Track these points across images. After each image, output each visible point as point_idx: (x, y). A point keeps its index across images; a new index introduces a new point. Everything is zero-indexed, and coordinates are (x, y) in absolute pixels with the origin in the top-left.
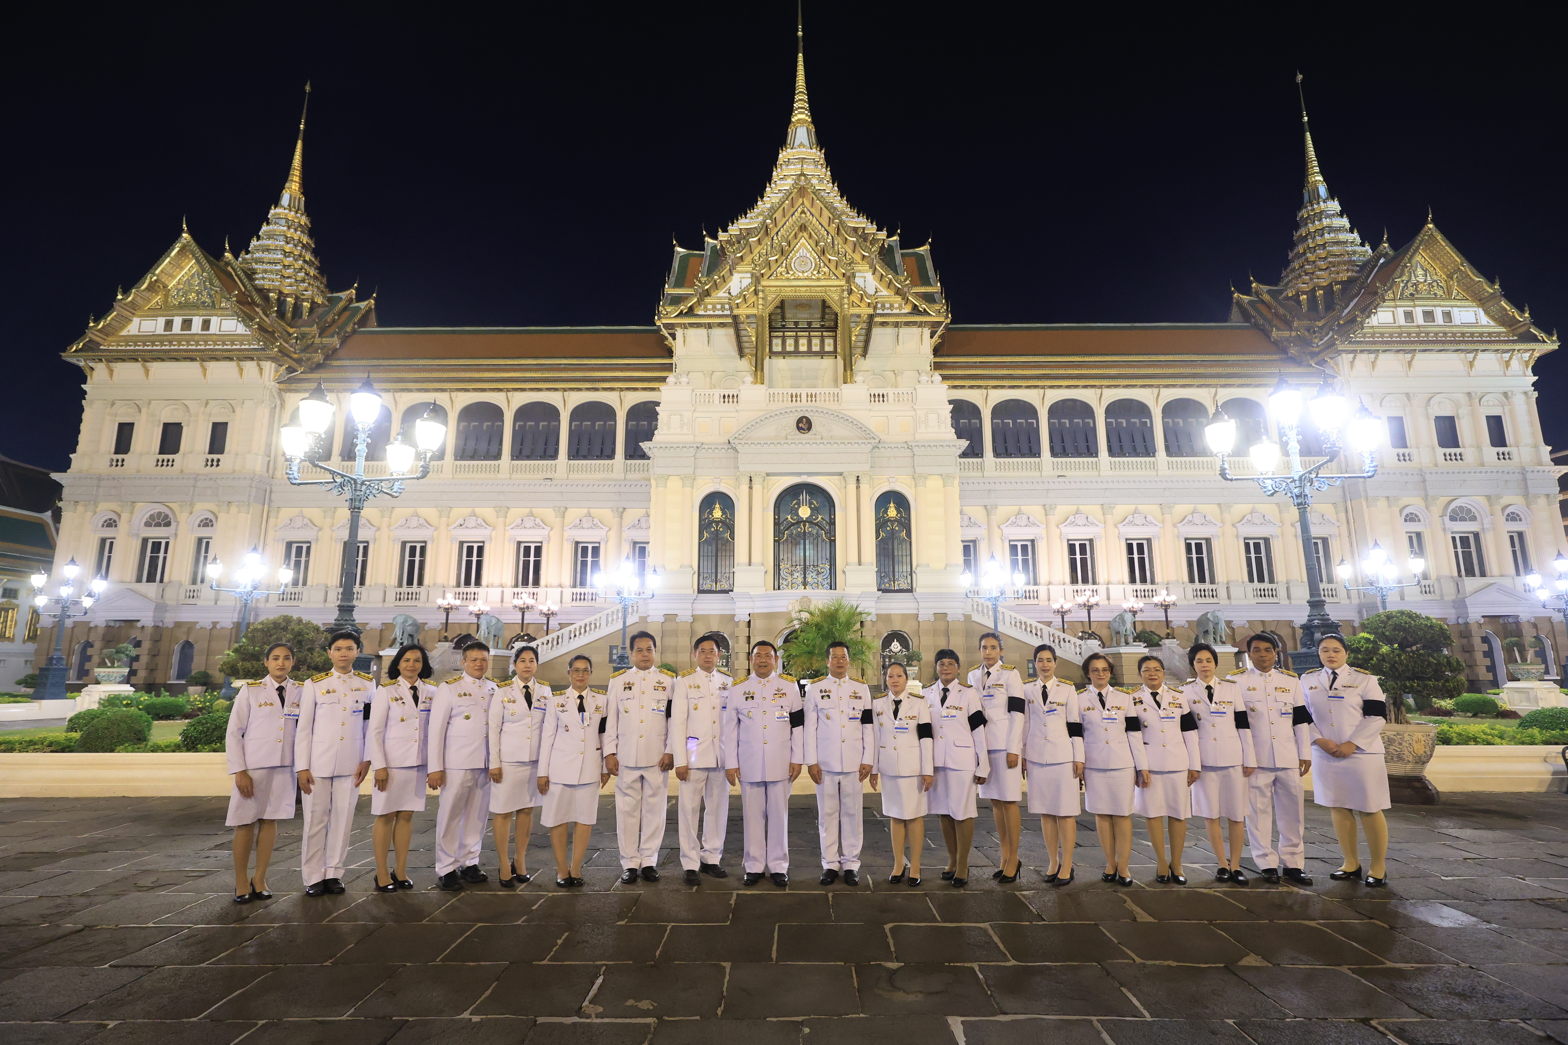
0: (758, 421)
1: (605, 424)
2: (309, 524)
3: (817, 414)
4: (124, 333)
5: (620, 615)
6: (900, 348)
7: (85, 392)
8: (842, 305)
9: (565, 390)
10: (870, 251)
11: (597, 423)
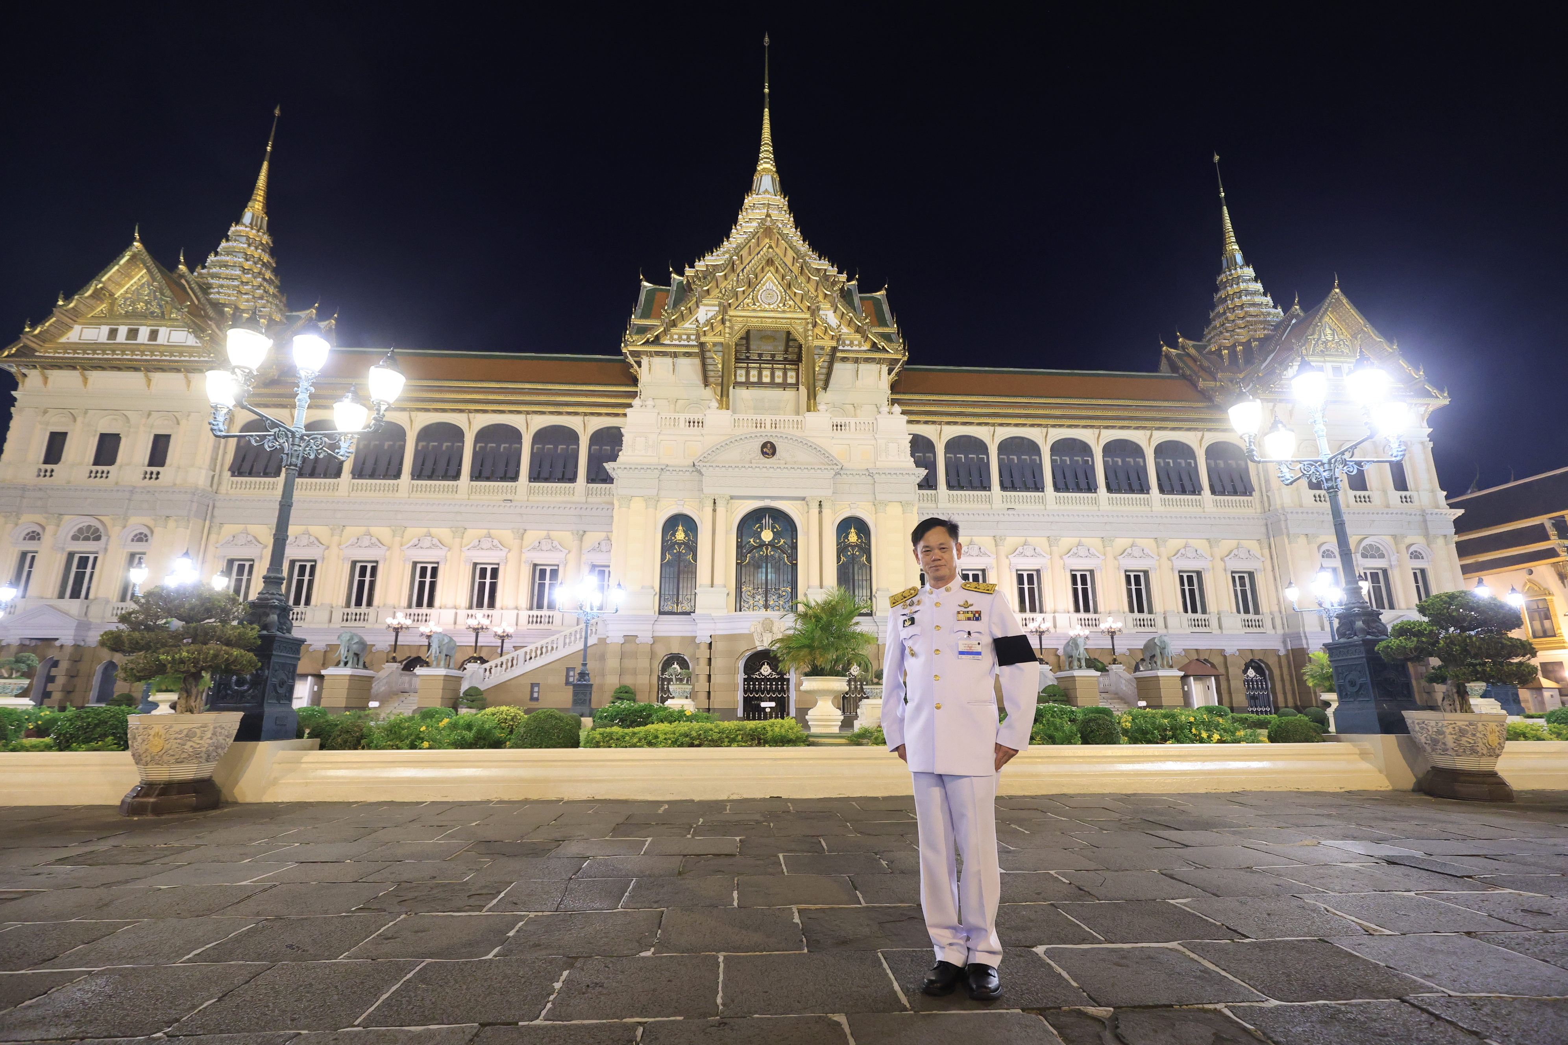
0: (723, 444)
1: (568, 447)
2: (254, 541)
3: (781, 440)
4: (63, 340)
5: (578, 636)
6: (859, 383)
7: (15, 399)
8: (806, 337)
9: (528, 413)
10: (832, 291)
11: (560, 447)
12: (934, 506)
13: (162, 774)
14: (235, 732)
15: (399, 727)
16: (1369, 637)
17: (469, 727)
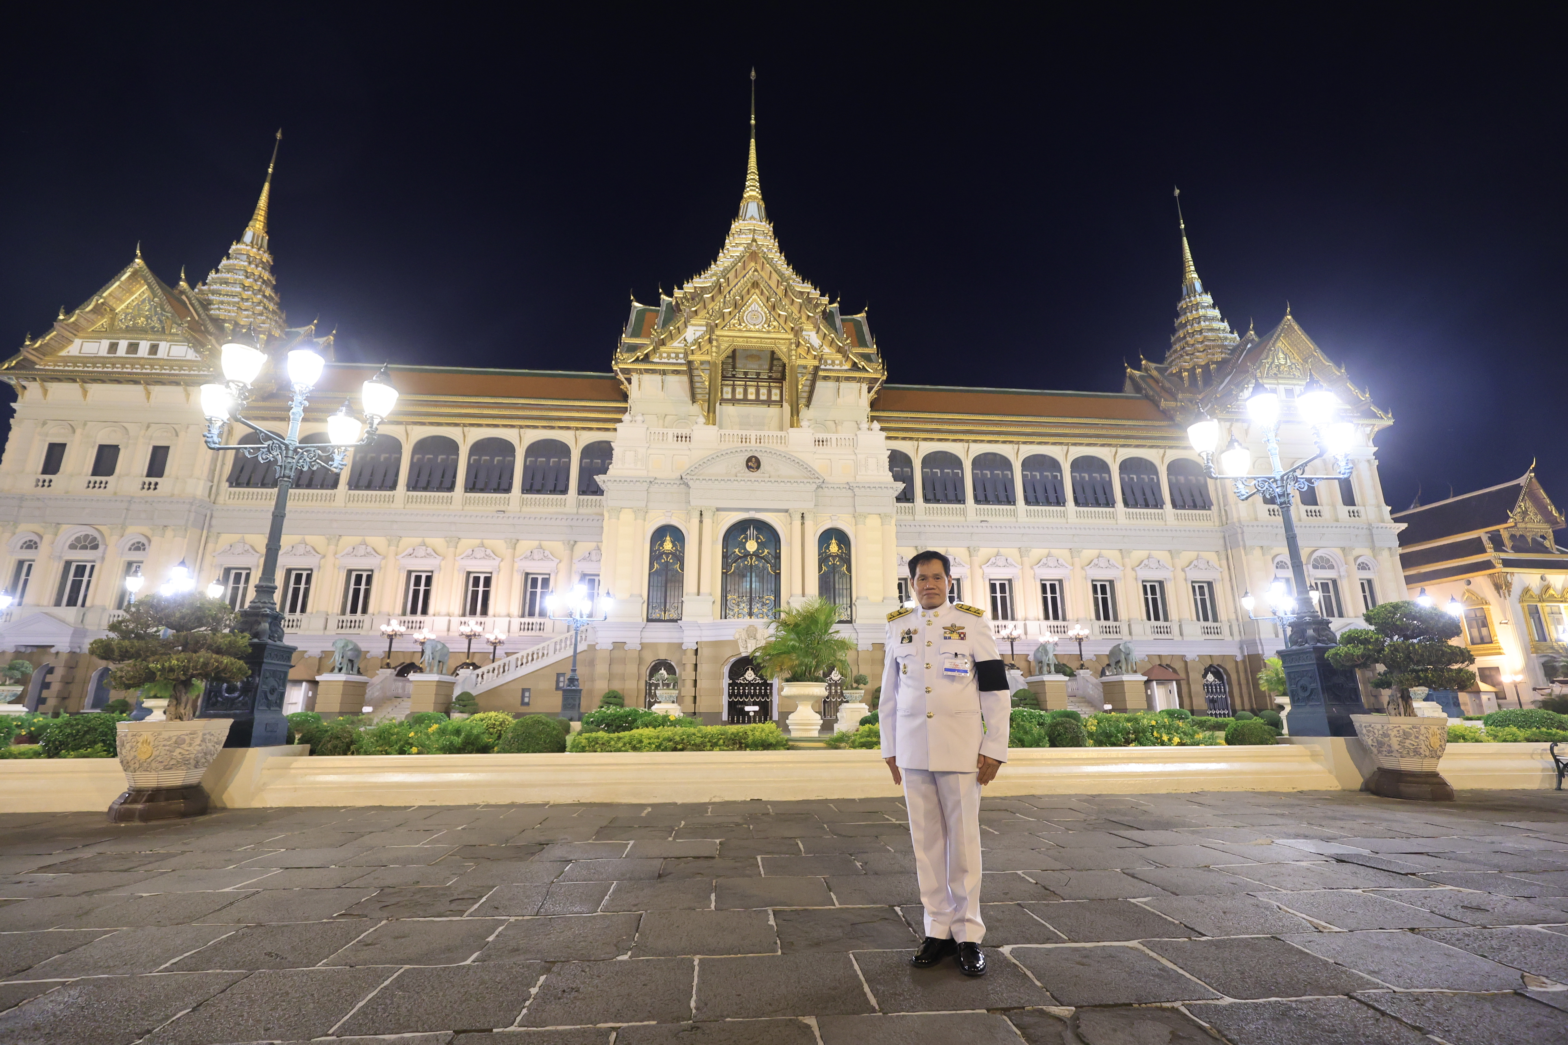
0: (710, 458)
1: (559, 461)
2: (251, 550)
3: (765, 454)
4: (63, 353)
5: (568, 643)
6: (840, 401)
7: (14, 411)
8: (790, 356)
9: (521, 427)
10: (815, 313)
11: (552, 460)
12: (911, 518)
13: (150, 780)
14: (224, 739)
15: (389, 733)
16: (1319, 644)
17: (458, 732)
